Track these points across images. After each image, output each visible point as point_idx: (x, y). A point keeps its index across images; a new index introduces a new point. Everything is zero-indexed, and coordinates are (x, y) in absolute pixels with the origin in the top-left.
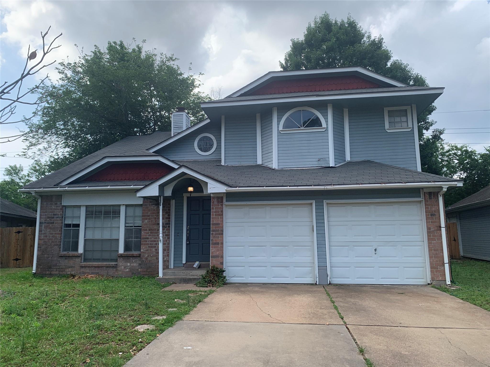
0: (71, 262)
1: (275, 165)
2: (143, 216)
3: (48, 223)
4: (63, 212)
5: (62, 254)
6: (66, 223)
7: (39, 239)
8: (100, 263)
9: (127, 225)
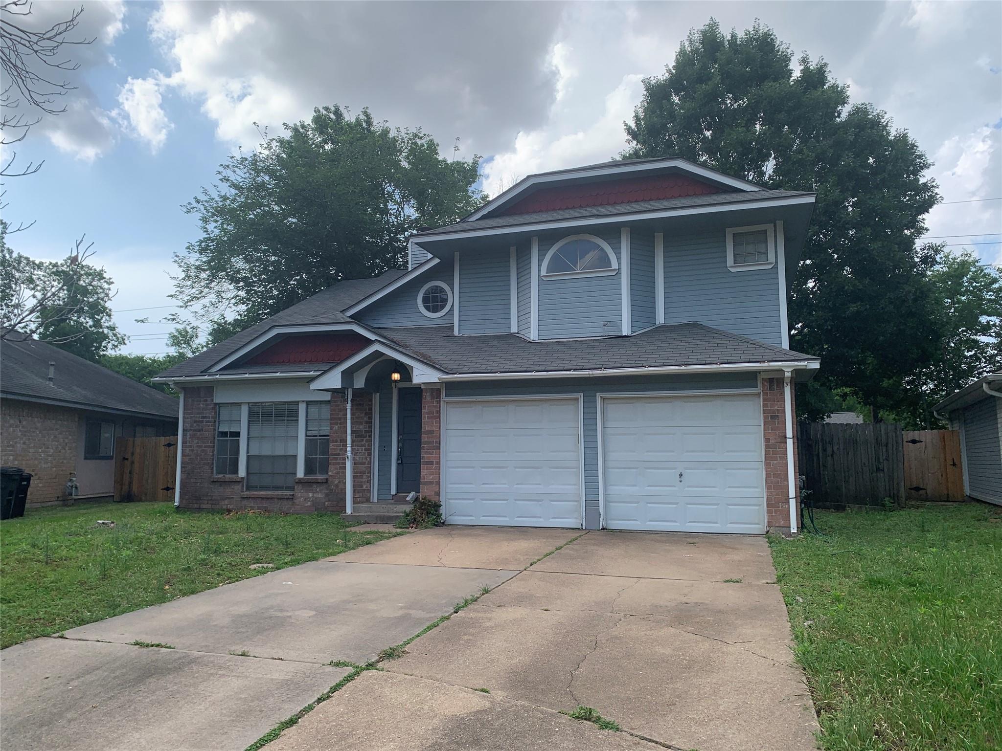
0: (228, 491)
1: (533, 335)
2: (331, 419)
3: (195, 430)
4: (215, 413)
5: (216, 478)
6: (219, 430)
7: (183, 455)
8: (269, 493)
9: (309, 433)
